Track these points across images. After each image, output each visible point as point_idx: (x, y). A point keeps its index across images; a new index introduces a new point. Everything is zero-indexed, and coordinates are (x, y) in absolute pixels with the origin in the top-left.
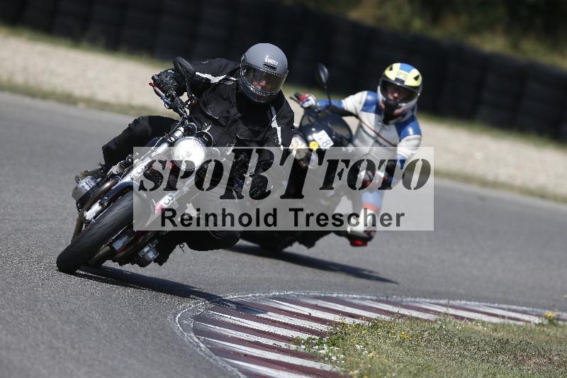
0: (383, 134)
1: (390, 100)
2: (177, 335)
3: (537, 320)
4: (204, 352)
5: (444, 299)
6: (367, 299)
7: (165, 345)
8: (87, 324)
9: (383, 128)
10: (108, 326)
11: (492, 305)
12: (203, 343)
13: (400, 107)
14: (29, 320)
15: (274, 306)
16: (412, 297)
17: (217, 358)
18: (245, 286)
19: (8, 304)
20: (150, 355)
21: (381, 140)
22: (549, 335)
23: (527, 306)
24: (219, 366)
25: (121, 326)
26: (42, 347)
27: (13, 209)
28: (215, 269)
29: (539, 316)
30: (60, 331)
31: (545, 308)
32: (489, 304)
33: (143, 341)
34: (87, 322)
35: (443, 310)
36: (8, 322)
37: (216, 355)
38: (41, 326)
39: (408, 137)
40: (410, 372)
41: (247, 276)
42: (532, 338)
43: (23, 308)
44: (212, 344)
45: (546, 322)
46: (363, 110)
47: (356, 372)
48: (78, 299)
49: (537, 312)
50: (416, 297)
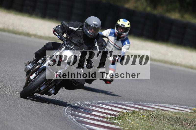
0: (117, 44)
1: (120, 32)
2: (65, 116)
3: (190, 111)
4: (75, 122)
5: (158, 103)
6: (131, 104)
7: (61, 119)
8: (34, 112)
9: (117, 42)
10: (42, 113)
11: (174, 106)
12: (74, 118)
13: (123, 34)
14: (14, 111)
15: (99, 106)
16: (146, 103)
17: (79, 124)
18: (89, 99)
19: (7, 105)
20: (56, 123)
21: (116, 46)
22: (194, 116)
23: (186, 106)
24: (80, 127)
25: (46, 113)
26: (19, 120)
27: (9, 72)
28: (78, 93)
29: (191, 109)
30: (25, 115)
31: (192, 107)
32: (173, 105)
33: (53, 118)
34: (34, 111)
35: (157, 107)
36: (7, 111)
37: (79, 123)
38: (18, 113)
39: (125, 45)
40: (146, 129)
41: (90, 96)
42: (188, 117)
43: (12, 107)
44: (77, 119)
45: (193, 111)
46: (109, 35)
47: (127, 128)
48: (31, 103)
49: (189, 108)
50: (148, 103)
